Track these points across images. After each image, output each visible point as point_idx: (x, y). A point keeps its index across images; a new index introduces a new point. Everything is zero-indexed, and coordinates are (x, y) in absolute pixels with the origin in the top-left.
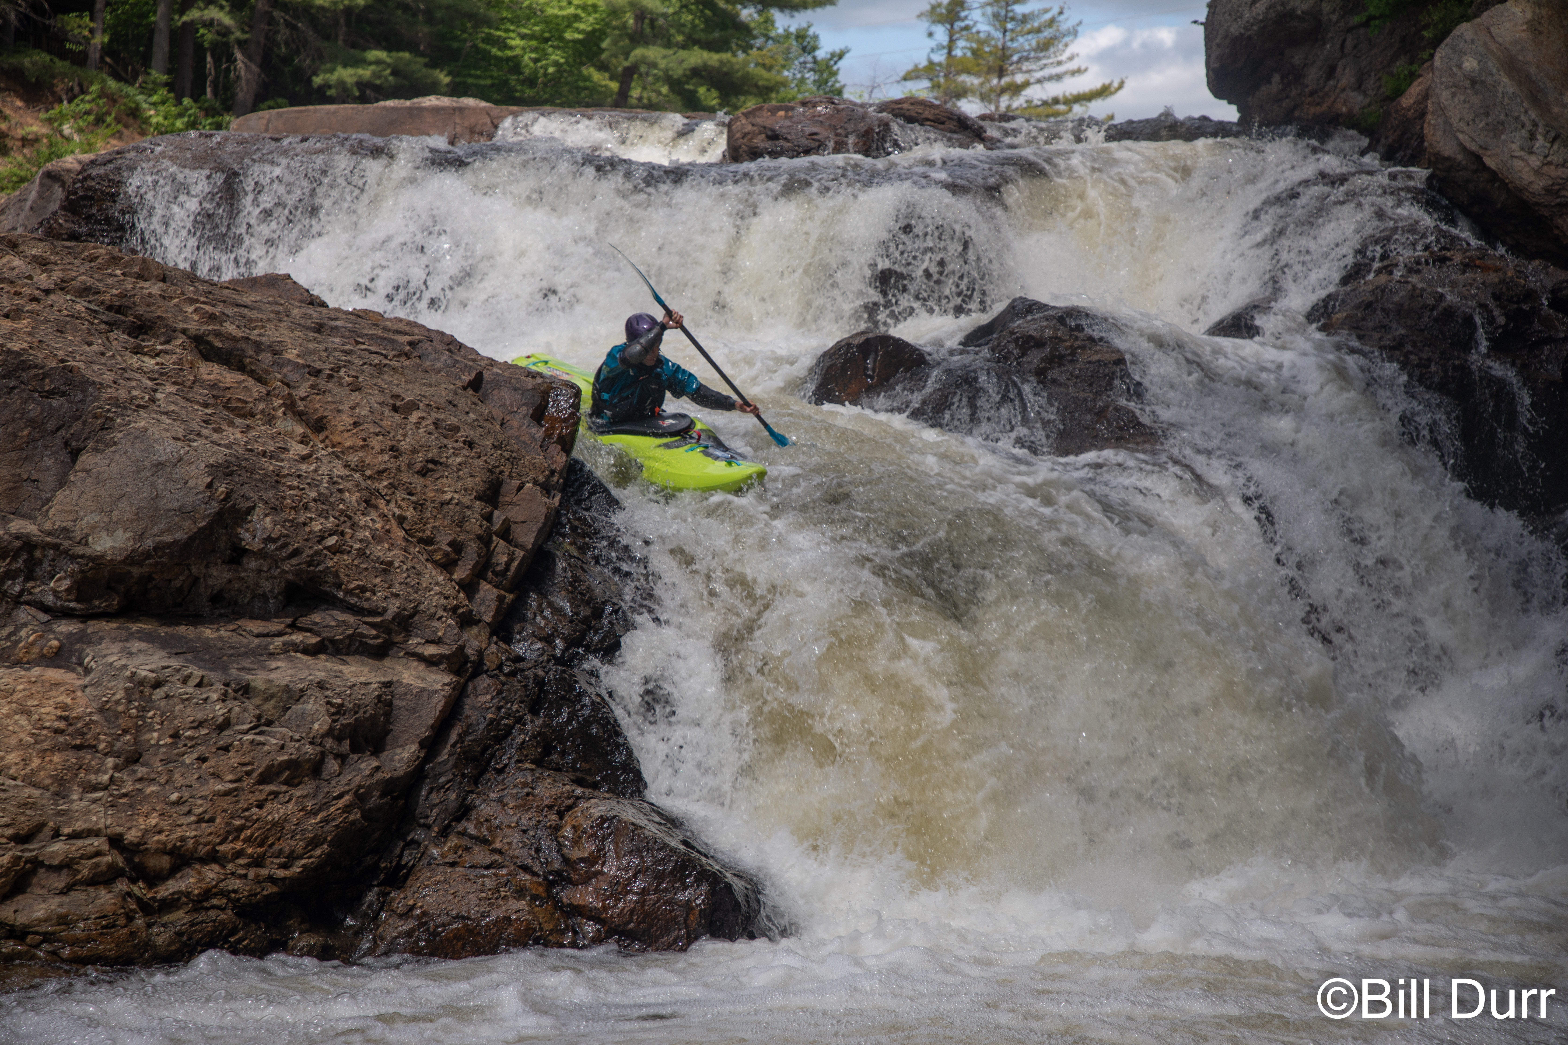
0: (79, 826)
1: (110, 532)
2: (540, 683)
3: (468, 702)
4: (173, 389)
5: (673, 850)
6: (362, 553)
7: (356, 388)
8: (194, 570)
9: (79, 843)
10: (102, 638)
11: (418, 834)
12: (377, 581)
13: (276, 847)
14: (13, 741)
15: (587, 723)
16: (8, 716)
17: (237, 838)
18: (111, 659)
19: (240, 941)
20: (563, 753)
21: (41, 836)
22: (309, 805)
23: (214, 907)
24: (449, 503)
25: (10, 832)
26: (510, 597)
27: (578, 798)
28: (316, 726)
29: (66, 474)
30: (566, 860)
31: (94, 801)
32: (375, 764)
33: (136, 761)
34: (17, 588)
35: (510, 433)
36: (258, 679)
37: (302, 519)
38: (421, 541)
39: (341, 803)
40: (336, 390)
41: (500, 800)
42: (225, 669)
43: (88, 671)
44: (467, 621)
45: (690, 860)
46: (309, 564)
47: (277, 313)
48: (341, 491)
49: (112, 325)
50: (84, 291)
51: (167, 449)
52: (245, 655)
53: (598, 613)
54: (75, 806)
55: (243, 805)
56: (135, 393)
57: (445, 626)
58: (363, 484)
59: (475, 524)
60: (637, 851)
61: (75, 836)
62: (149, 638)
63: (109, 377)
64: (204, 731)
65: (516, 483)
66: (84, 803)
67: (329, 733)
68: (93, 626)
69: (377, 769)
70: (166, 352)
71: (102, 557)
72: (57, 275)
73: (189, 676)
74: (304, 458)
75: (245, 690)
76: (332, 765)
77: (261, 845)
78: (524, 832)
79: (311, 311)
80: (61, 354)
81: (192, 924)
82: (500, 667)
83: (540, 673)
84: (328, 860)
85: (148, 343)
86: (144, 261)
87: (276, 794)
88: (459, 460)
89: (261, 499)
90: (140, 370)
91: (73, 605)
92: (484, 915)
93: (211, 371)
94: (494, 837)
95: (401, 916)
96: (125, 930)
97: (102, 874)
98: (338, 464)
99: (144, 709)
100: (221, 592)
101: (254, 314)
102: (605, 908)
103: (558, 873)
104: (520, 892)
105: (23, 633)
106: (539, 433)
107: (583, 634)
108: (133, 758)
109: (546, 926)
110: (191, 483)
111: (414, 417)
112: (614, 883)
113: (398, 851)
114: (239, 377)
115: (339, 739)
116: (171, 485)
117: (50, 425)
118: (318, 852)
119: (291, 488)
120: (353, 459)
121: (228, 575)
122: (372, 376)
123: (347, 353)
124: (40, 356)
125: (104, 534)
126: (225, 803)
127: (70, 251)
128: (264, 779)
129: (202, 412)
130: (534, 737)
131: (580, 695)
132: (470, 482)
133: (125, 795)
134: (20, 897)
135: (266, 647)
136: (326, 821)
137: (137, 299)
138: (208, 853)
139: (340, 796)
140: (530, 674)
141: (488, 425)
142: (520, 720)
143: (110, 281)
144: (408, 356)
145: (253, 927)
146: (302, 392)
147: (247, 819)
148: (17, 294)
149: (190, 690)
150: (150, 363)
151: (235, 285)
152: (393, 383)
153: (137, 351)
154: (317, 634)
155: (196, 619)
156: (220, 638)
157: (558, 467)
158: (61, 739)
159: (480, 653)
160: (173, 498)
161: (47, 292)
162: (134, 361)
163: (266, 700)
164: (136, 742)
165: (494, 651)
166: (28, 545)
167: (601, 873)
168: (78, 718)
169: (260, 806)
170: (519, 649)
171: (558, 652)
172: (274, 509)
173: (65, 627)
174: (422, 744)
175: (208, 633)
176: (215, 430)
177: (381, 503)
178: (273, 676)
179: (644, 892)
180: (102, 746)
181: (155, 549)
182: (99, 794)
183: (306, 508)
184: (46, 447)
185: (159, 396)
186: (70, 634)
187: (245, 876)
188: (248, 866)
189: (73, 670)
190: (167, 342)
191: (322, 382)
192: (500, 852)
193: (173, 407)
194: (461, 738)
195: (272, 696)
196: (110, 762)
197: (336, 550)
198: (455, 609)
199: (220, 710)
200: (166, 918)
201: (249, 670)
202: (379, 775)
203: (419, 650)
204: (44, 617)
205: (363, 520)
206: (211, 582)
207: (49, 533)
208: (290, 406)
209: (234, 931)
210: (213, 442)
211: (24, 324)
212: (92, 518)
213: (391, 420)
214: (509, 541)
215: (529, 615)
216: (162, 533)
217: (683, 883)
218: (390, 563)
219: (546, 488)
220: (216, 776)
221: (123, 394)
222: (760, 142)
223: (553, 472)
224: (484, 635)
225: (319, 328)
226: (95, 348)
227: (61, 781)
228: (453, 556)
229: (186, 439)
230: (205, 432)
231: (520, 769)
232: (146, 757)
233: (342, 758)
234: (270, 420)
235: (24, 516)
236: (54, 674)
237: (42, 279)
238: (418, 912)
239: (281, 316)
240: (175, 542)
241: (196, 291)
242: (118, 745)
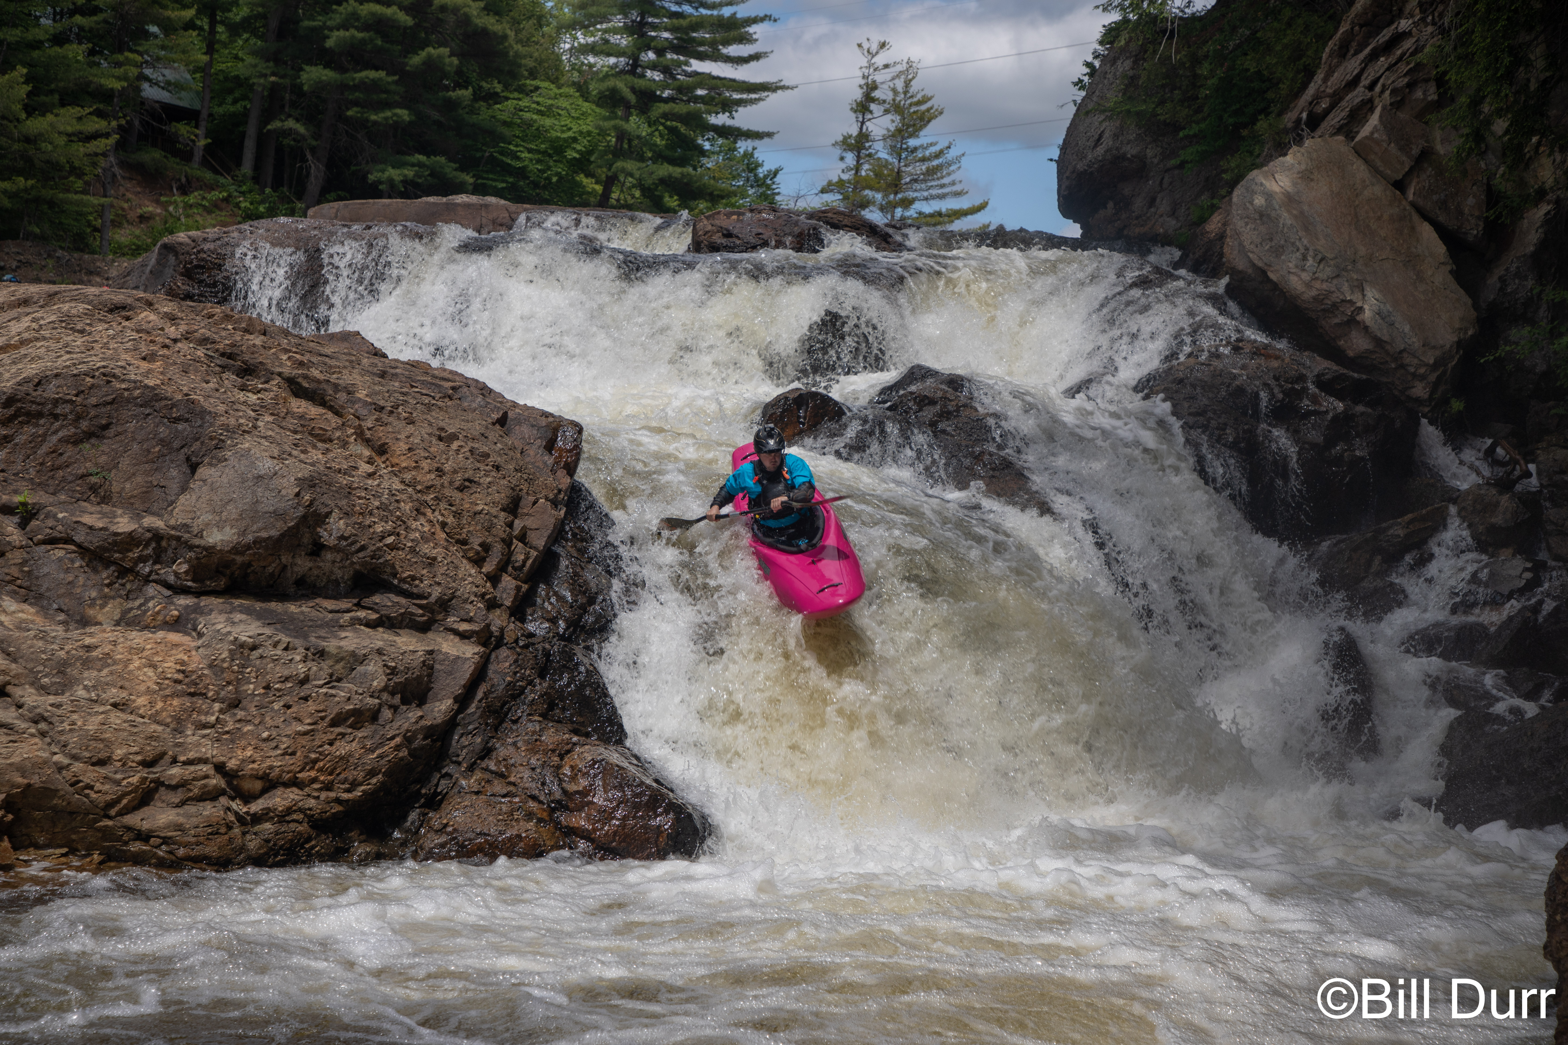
0: (192, 755)
1: (220, 528)
2: (547, 654)
3: (492, 667)
4: (270, 419)
5: (649, 787)
6: (413, 550)
7: (411, 422)
8: (284, 560)
9: (192, 768)
10: (211, 610)
11: (450, 769)
12: (425, 572)
13: (342, 776)
14: (142, 688)
15: (582, 687)
16: (139, 668)
17: (312, 768)
18: (219, 627)
19: (313, 847)
20: (564, 709)
21: (162, 762)
22: (369, 743)
23: (294, 821)
24: (480, 513)
25: (139, 758)
26: (525, 587)
27: (575, 744)
28: (375, 683)
29: (187, 482)
30: (565, 792)
31: (204, 736)
32: (420, 714)
33: (237, 706)
34: (147, 570)
35: (528, 459)
36: (331, 645)
37: (367, 523)
38: (458, 542)
39: (393, 744)
40: (395, 423)
41: (515, 744)
42: (305, 637)
43: (200, 635)
44: (492, 605)
45: (662, 795)
46: (372, 557)
47: (351, 362)
48: (398, 501)
49: (224, 368)
50: (204, 341)
51: (266, 465)
52: (321, 626)
53: (592, 601)
54: (189, 740)
55: (318, 743)
56: (242, 421)
57: (476, 609)
58: (415, 497)
59: (500, 529)
60: (620, 787)
61: (190, 762)
62: (248, 611)
63: (222, 408)
64: (289, 685)
65: (532, 498)
66: (196, 738)
67: (385, 689)
68: (205, 601)
69: (421, 717)
70: (265, 390)
71: (213, 547)
72: (183, 328)
73: (278, 642)
74: (371, 475)
75: (321, 654)
76: (387, 714)
77: (331, 774)
78: (533, 769)
79: (376, 360)
80: (185, 389)
81: (277, 833)
82: (516, 641)
83: (547, 646)
84: (382, 786)
85: (253, 382)
86: (250, 318)
87: (343, 735)
88: (489, 479)
89: (337, 506)
90: (245, 403)
91: (189, 584)
92: (501, 833)
93: (299, 406)
94: (510, 773)
95: (437, 831)
96: (226, 837)
97: (209, 792)
98: (396, 480)
99: (244, 666)
100: (304, 576)
101: (333, 362)
102: (595, 830)
103: (559, 802)
104: (530, 816)
105: (151, 604)
106: (550, 460)
107: (581, 617)
108: (235, 704)
109: (548, 843)
110: (284, 492)
111: (455, 445)
112: (601, 811)
113: (435, 781)
114: (321, 410)
115: (393, 694)
116: (267, 494)
117: (176, 444)
118: (374, 781)
119: (360, 498)
120: (408, 476)
121: (309, 564)
122: (423, 413)
123: (404, 394)
124: (169, 390)
125: (215, 530)
126: (303, 740)
127: (193, 309)
128: (334, 723)
129: (293, 437)
130: (541, 696)
131: (577, 664)
132: (497, 497)
133: (227, 732)
134: (146, 809)
135: (337, 621)
136: (381, 757)
137: (244, 348)
138: (290, 779)
139: (392, 738)
140: (539, 647)
141: (511, 453)
142: (531, 683)
143: (224, 334)
144: (450, 398)
145: (323, 837)
146: (369, 424)
147: (320, 753)
148: (152, 341)
149: (279, 652)
150: (253, 398)
151: (318, 340)
152: (440, 418)
153: (243, 388)
154: (377, 611)
155: (284, 597)
156: (302, 613)
157: (564, 486)
158: (179, 687)
159: (502, 630)
160: (269, 503)
161: (175, 341)
162: (241, 396)
163: (337, 662)
164: (237, 691)
165: (512, 629)
166: (157, 536)
167: (592, 803)
168: (193, 672)
169: (331, 744)
170: (531, 627)
171: (561, 631)
172: (347, 514)
173: (184, 601)
174: (456, 699)
175: (293, 608)
176: (303, 452)
177: (429, 512)
178: (342, 643)
179: (624, 818)
180: (210, 694)
181: (255, 542)
182: (208, 731)
183: (371, 514)
184: (172, 461)
185: (260, 423)
186: (187, 606)
187: (318, 798)
188: (321, 789)
189: (189, 634)
190: (266, 382)
191: (384, 417)
192: (514, 784)
193: (270, 433)
194: (486, 695)
195: (342, 659)
196: (217, 706)
197: (392, 547)
198: (483, 595)
199: (301, 669)
200: (257, 828)
201: (324, 638)
202: (423, 723)
203: (455, 626)
204: (168, 593)
205: (414, 525)
206: (296, 569)
207: (173, 528)
208: (360, 434)
209: (309, 840)
210: (301, 461)
211: (158, 365)
212: (206, 517)
213: (437, 447)
214: (525, 544)
215: (539, 601)
216: (260, 530)
217: (655, 812)
218: (434, 559)
219: (555, 503)
220: (298, 719)
221: (232, 421)
222: (718, 239)
223: (560, 491)
224: (505, 616)
225: (383, 375)
226: (211, 385)
227: (178, 720)
228: (483, 554)
229: (280, 458)
230: (295, 453)
231: (530, 721)
232: (244, 703)
233: (395, 708)
234: (345, 445)
235: (153, 514)
236: (174, 637)
237: (172, 331)
238: (450, 829)
239: (354, 364)
240: (270, 538)
241: (289, 343)
242: (223, 693)
